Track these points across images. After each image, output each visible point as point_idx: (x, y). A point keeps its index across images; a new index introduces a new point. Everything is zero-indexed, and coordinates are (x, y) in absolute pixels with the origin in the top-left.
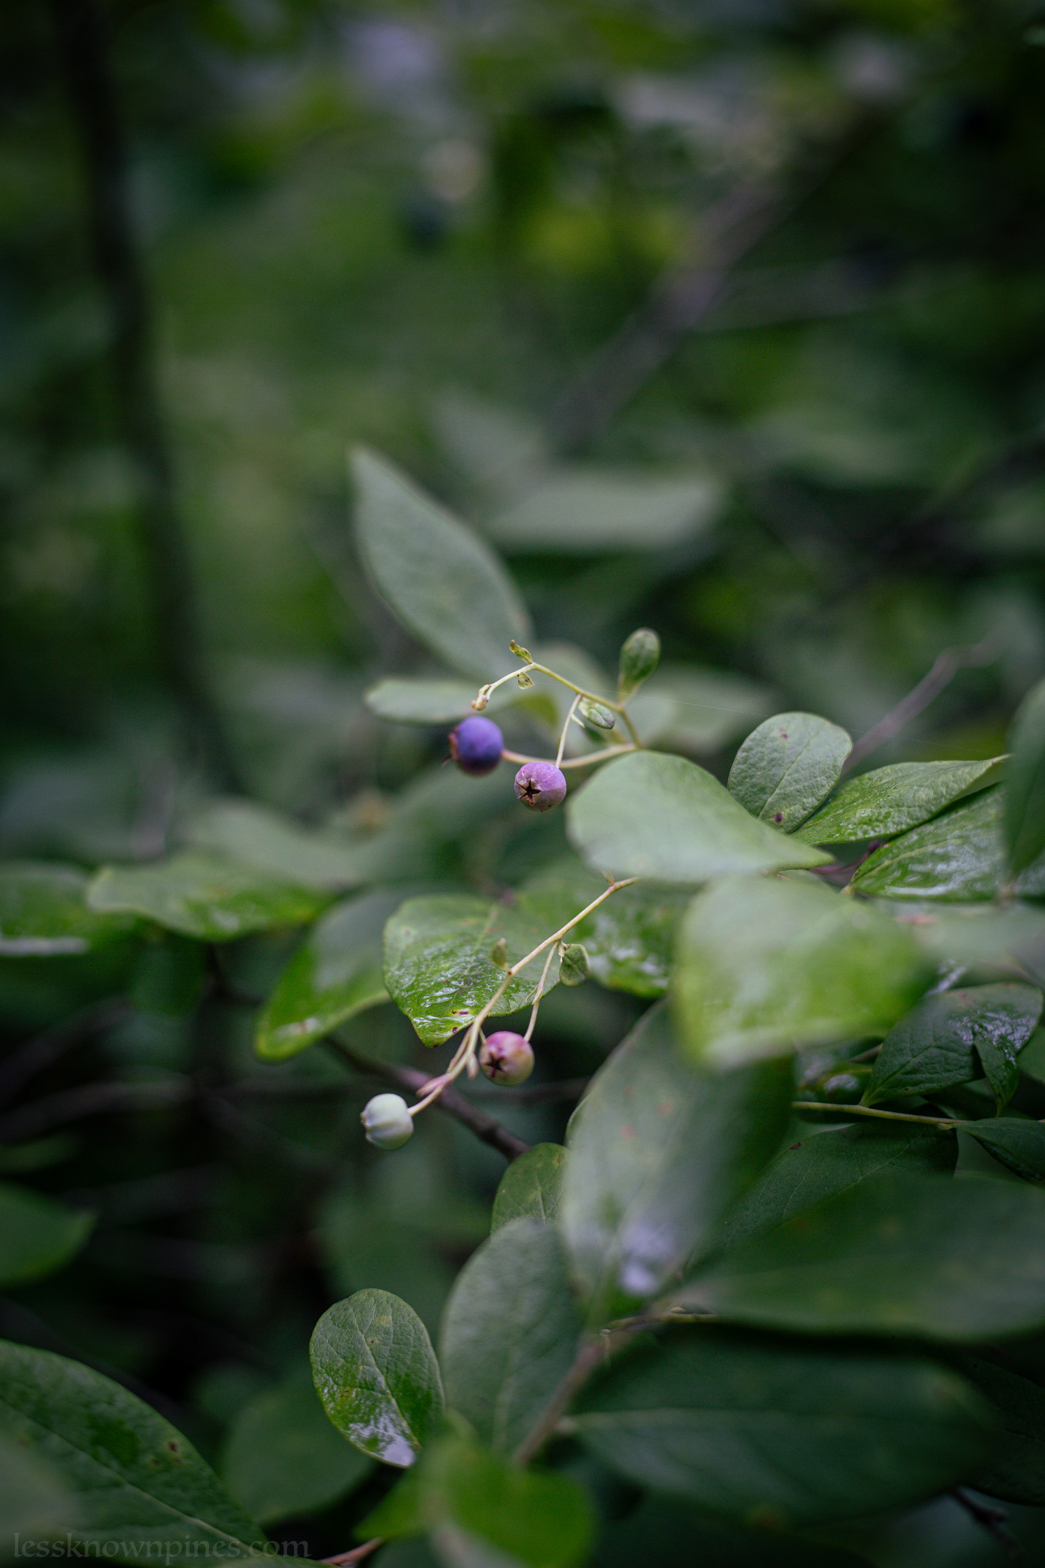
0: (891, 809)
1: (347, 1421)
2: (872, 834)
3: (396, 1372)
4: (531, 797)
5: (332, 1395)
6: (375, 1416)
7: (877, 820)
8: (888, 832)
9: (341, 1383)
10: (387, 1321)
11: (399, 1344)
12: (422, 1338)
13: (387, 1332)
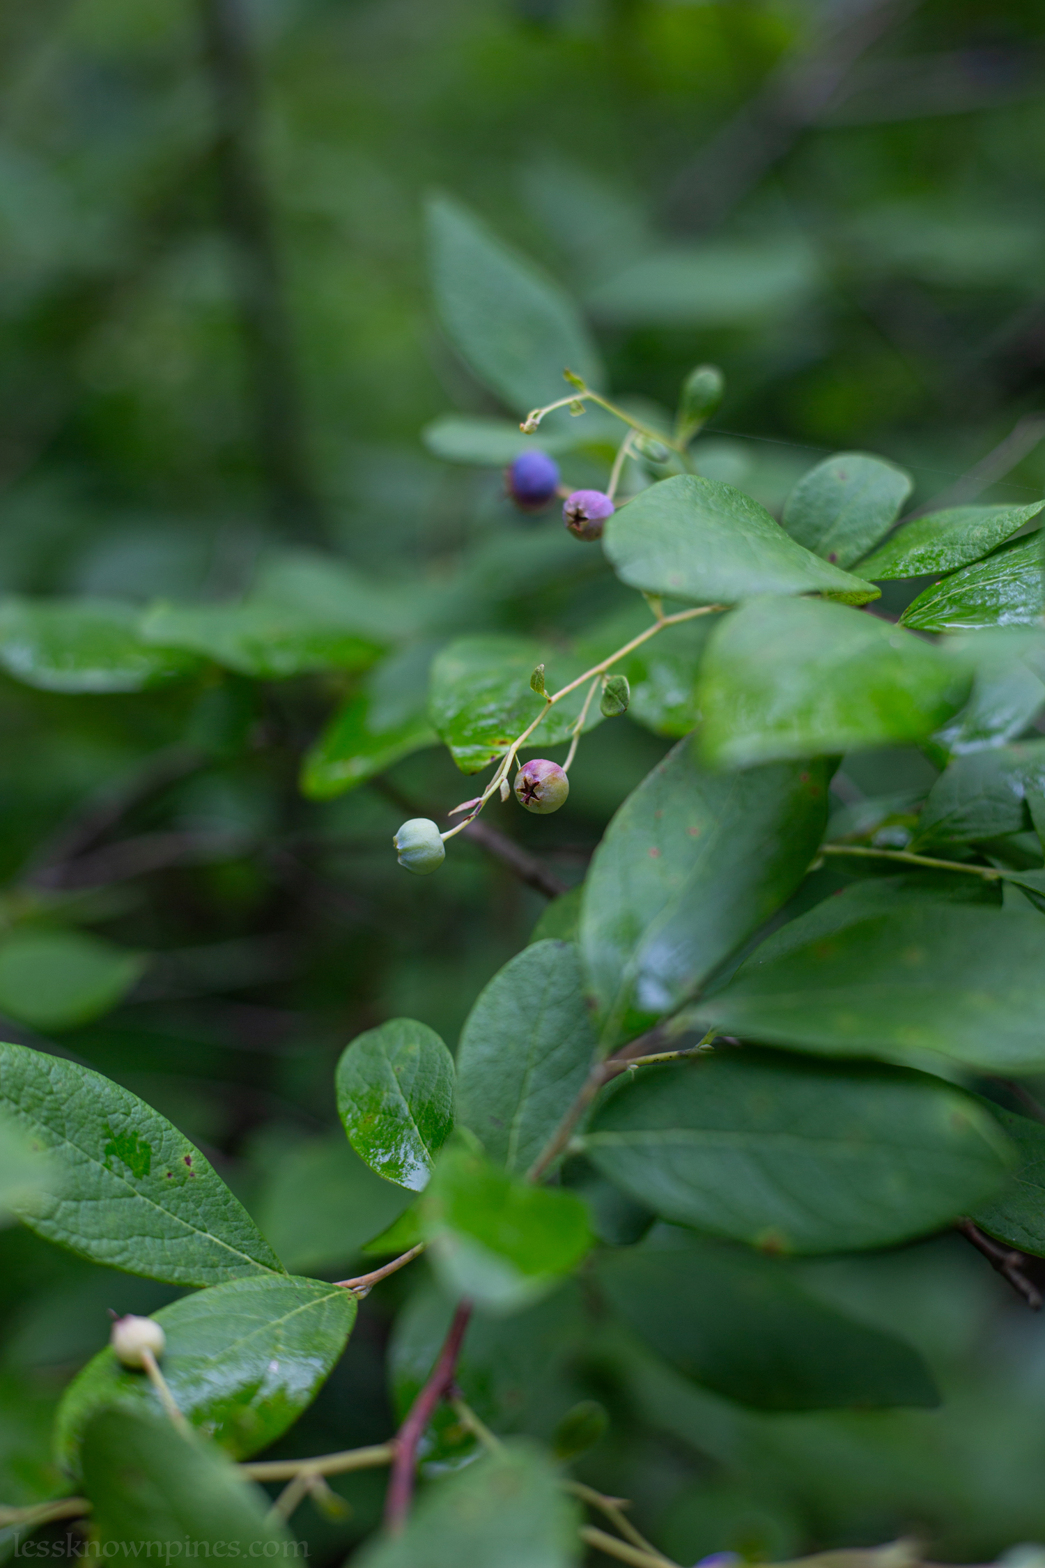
0: (945, 547)
1: (367, 1146)
2: (924, 572)
3: (420, 1100)
4: (578, 525)
5: (355, 1121)
6: (396, 1143)
7: (930, 558)
8: (940, 570)
9: (365, 1108)
10: (414, 1050)
11: (424, 1071)
12: (448, 1066)
13: (413, 1060)
